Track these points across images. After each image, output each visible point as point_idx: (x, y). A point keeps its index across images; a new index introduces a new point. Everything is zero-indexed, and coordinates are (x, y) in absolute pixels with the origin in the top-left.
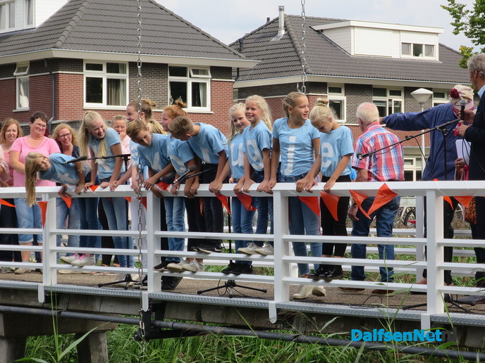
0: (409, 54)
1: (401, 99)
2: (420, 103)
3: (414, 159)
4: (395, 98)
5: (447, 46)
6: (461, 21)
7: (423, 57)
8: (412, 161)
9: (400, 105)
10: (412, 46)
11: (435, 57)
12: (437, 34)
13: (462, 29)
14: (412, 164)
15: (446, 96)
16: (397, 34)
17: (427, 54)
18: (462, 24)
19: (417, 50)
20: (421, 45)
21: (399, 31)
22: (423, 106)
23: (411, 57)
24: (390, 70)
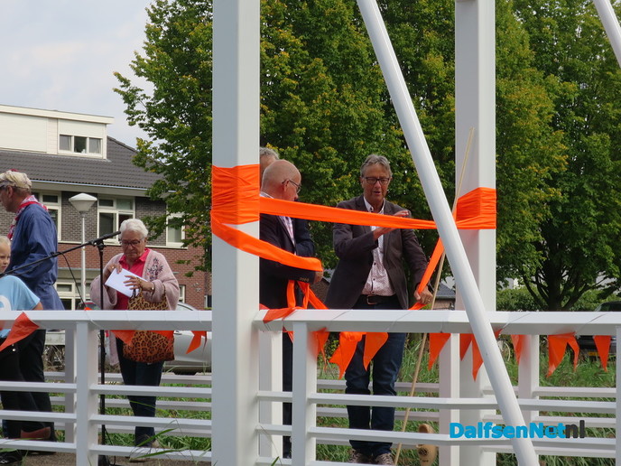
0: (69, 149)
1: (57, 207)
2: (81, 212)
3: (73, 285)
4: (51, 206)
5: (118, 140)
6: (136, 108)
7: (86, 154)
8: (70, 286)
9: (57, 215)
10: (73, 139)
11: (103, 155)
12: (106, 124)
13: (138, 119)
14: (70, 290)
15: (115, 204)
16: (53, 124)
17: (92, 150)
18: (138, 112)
19: (80, 143)
20: (85, 138)
21: (57, 119)
22: (84, 215)
23: (71, 153)
24: (44, 169)
